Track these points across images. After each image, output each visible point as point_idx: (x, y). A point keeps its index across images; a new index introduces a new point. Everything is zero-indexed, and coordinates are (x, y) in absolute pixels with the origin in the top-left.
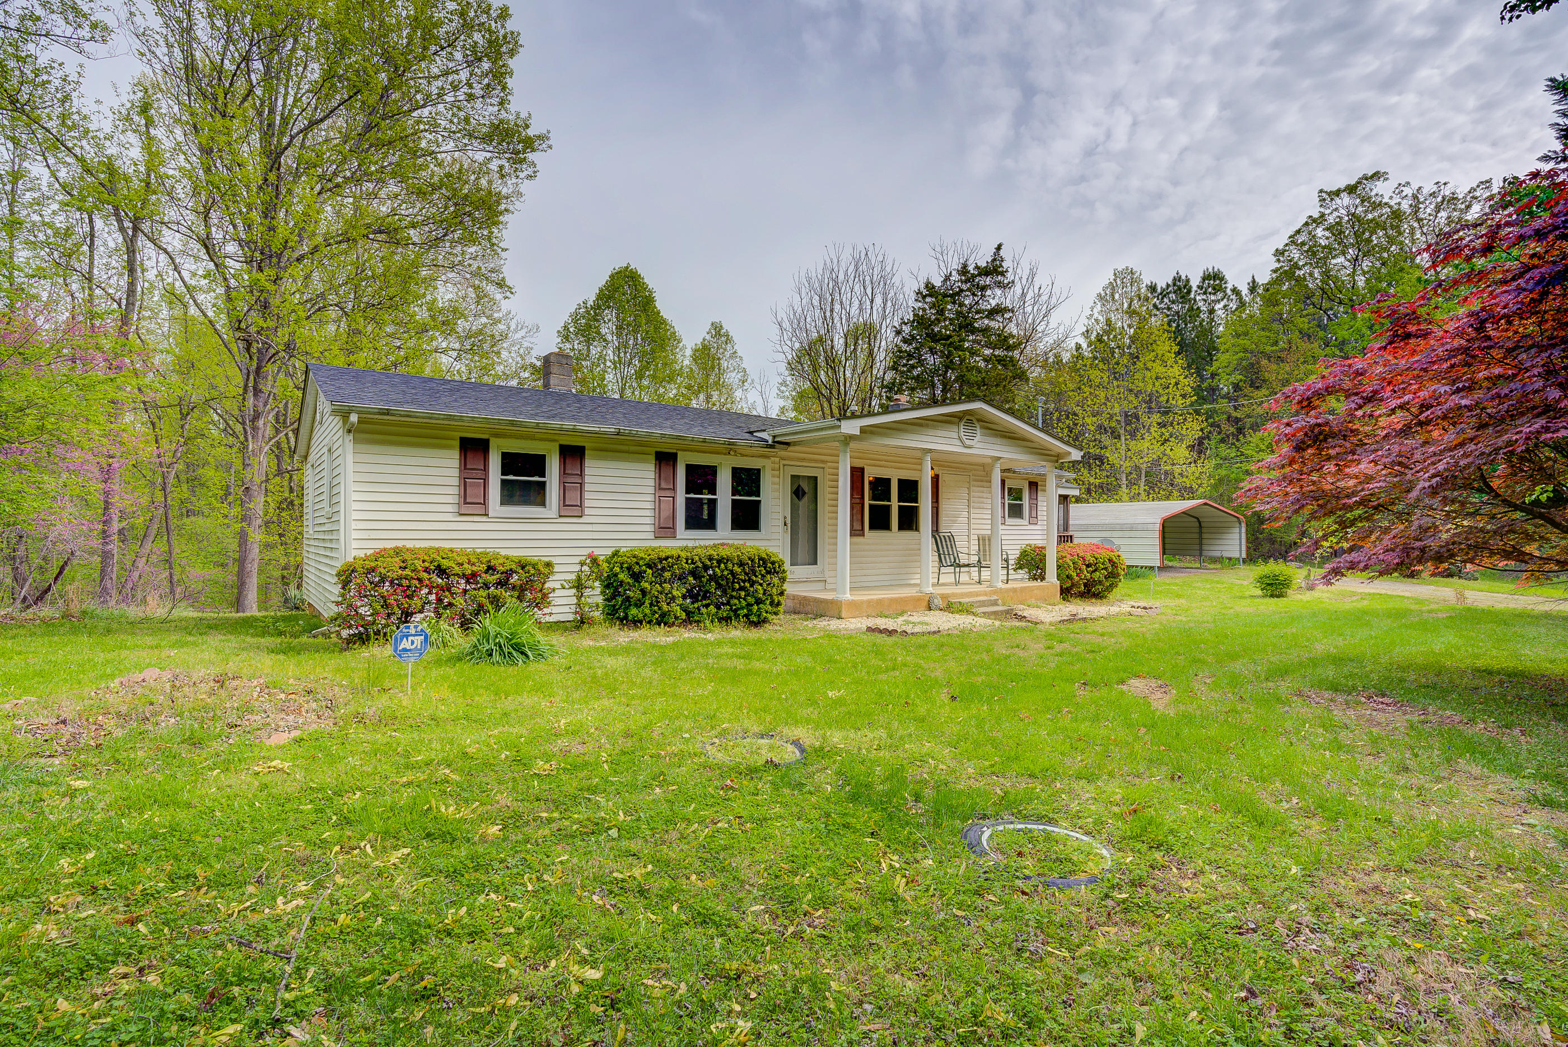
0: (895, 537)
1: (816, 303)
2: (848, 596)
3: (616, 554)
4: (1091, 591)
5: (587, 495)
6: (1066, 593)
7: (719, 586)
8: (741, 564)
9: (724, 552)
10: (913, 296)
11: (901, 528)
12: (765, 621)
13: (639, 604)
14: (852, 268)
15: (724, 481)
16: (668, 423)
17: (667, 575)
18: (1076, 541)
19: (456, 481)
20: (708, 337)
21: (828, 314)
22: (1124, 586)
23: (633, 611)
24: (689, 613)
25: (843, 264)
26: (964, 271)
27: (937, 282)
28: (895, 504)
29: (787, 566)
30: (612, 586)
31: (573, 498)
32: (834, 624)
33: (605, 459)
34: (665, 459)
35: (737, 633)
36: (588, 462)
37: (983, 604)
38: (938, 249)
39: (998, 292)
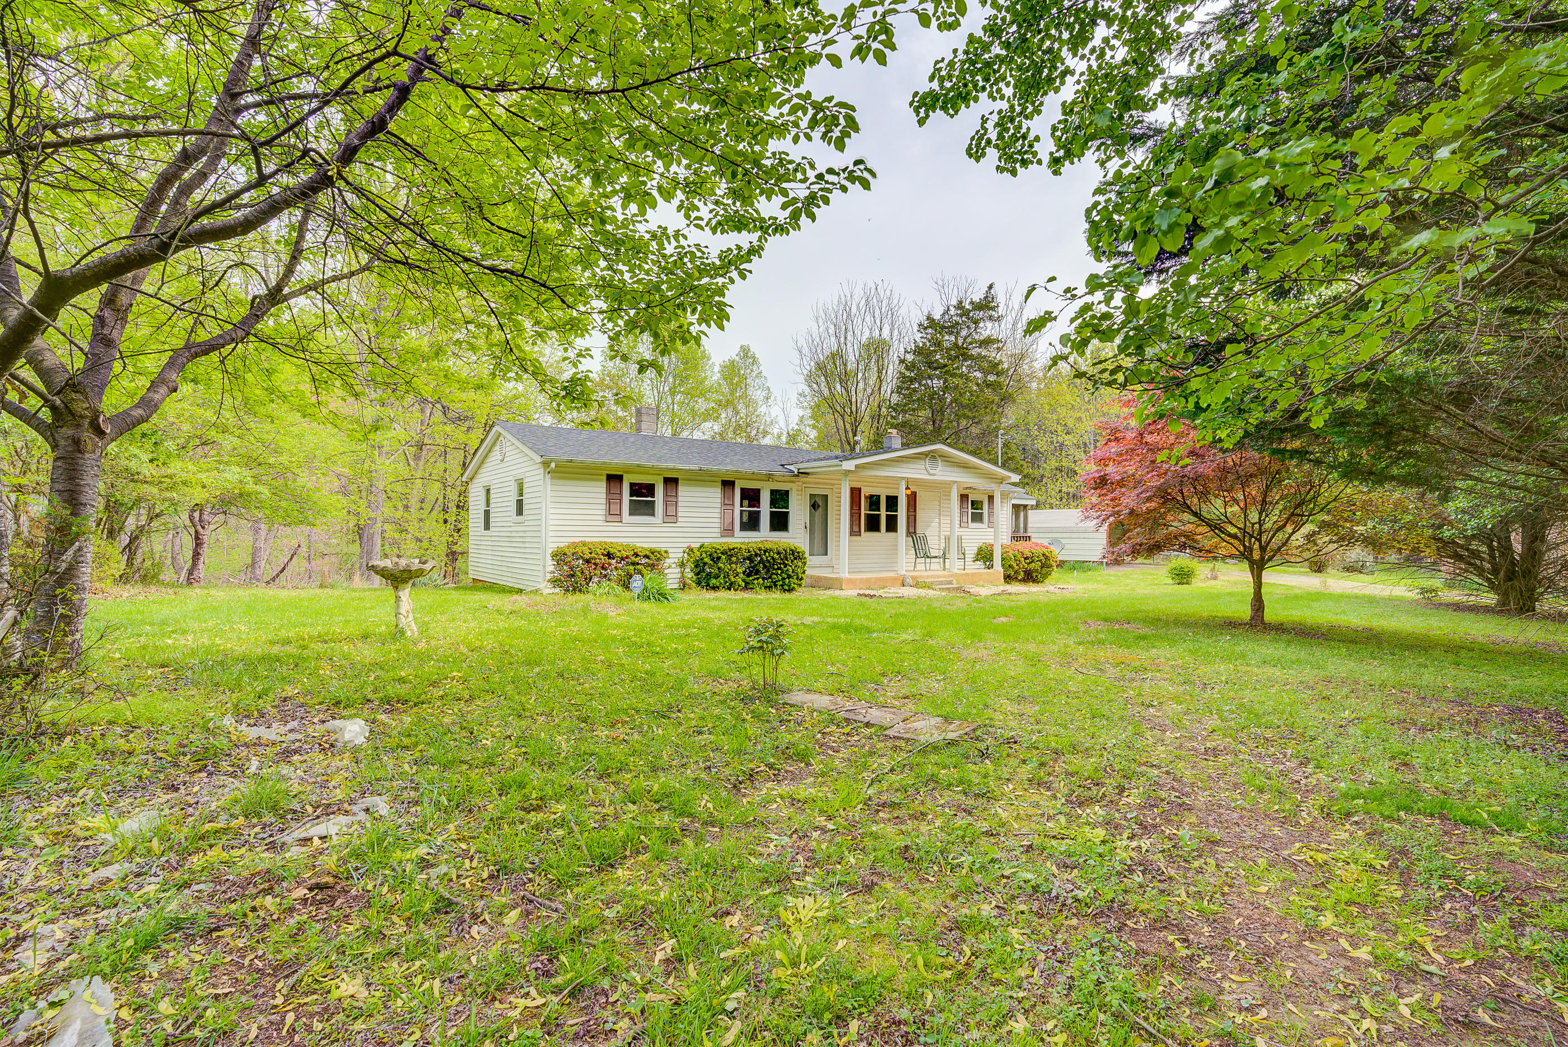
0: (883, 536)
1: (832, 331)
2: (847, 575)
3: (702, 546)
4: (1029, 577)
5: (680, 509)
6: (1008, 578)
7: (765, 567)
8: (779, 553)
9: (768, 546)
10: (916, 328)
11: (888, 530)
12: (793, 589)
13: (717, 577)
14: (863, 302)
15: (765, 498)
16: (728, 460)
17: (734, 559)
18: (1033, 540)
19: (604, 501)
20: (737, 358)
21: (842, 340)
22: (1056, 574)
23: (713, 581)
24: (746, 583)
25: (856, 297)
26: (960, 306)
27: (937, 316)
28: (883, 513)
29: (807, 555)
30: (699, 567)
31: (671, 510)
32: (837, 592)
33: (690, 485)
34: (728, 484)
35: (776, 595)
36: (680, 488)
37: (941, 583)
38: (940, 283)
39: (989, 324)
